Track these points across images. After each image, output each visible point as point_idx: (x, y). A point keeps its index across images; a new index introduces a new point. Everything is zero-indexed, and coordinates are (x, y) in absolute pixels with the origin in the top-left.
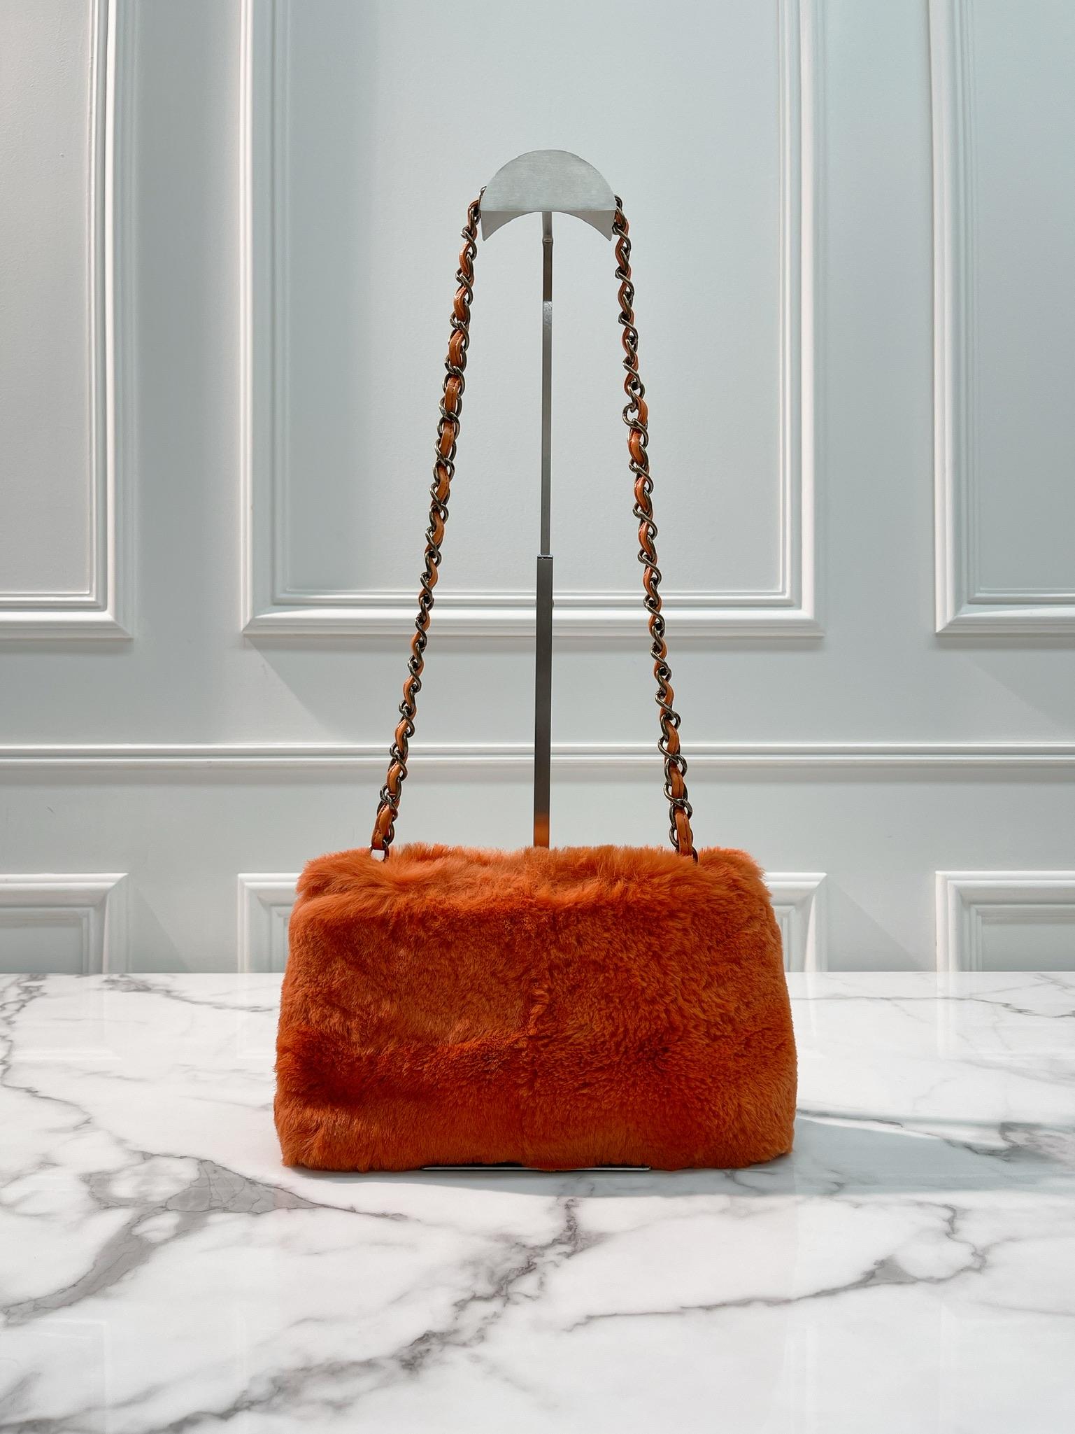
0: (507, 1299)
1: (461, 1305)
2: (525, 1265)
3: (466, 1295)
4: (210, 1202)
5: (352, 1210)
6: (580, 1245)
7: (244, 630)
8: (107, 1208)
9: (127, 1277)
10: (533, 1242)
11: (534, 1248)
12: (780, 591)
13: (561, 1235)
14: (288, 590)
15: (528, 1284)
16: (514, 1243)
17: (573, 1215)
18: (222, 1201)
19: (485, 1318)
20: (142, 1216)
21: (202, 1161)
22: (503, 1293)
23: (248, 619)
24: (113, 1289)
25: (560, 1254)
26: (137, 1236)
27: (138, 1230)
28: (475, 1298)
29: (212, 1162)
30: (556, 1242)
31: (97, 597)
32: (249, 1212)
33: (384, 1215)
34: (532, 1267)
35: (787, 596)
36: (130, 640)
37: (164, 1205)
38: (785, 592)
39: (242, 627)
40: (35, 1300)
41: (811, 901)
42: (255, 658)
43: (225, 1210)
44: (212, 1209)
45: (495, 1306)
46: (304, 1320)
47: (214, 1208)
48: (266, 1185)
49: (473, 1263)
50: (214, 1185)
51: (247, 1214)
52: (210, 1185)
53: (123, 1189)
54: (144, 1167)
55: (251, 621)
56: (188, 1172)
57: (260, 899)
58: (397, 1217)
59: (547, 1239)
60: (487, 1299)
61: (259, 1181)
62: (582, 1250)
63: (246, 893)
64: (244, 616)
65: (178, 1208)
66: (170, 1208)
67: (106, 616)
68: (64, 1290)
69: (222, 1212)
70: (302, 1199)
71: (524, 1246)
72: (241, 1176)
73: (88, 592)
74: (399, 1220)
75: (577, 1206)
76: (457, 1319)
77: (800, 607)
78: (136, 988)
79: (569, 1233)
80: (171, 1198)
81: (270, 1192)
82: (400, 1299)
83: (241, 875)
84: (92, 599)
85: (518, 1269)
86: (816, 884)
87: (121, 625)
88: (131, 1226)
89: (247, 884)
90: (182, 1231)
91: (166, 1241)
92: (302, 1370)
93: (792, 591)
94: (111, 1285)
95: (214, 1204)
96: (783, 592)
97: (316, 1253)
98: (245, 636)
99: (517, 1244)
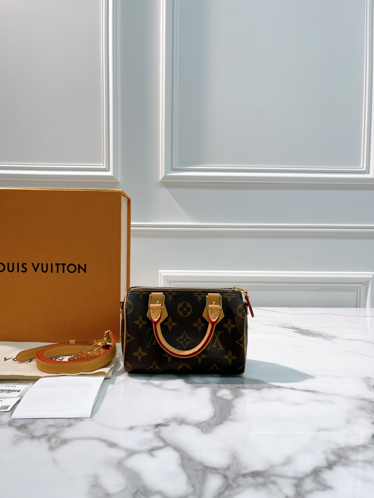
7: (161, 180)
9: (232, 412)
12: (362, 167)
14: (177, 165)
20: (214, 390)
23: (163, 175)
24: (231, 417)
27: (219, 395)
31: (106, 167)
32: (255, 389)
35: (364, 169)
36: (118, 183)
38: (364, 168)
39: (160, 179)
40: (205, 422)
41: (370, 282)
42: (165, 191)
46: (319, 430)
47: (239, 387)
55: (164, 177)
57: (167, 280)
58: (313, 391)
63: (162, 277)
64: (161, 174)
65: (225, 387)
67: (110, 173)
68: (212, 418)
69: (244, 389)
73: (102, 164)
74: (315, 393)
77: (369, 173)
82: (348, 421)
83: (159, 271)
84: (104, 167)
86: (372, 276)
87: (116, 177)
88: (214, 394)
89: (162, 274)
90: (235, 396)
92: (340, 449)
93: (366, 168)
94: (229, 416)
96: (363, 168)
98: (161, 182)
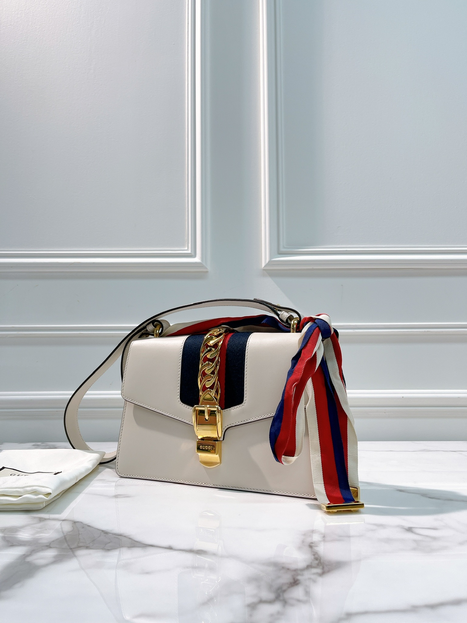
0: (285, 603)
1: (253, 607)
2: (292, 581)
3: (255, 600)
4: (78, 543)
5: (170, 548)
6: (326, 569)
8: (12, 545)
9: (17, 586)
10: (293, 567)
11: (295, 570)
13: (311, 563)
15: (298, 592)
16: (281, 567)
17: (315, 551)
18: (86, 543)
19: (272, 615)
20: (33, 550)
21: (75, 522)
22: (281, 598)
25: (314, 574)
26: (28, 562)
27: (29, 559)
28: (261, 602)
29: (81, 522)
30: (309, 567)
32: (103, 549)
33: (191, 551)
34: (297, 582)
37: (48, 545)
43: (87, 548)
44: (79, 547)
45: (276, 607)
47: (81, 547)
48: (115, 534)
49: (254, 580)
50: (82, 534)
51: (101, 550)
52: (79, 534)
53: (24, 535)
54: (39, 525)
56: (67, 527)
59: (301, 564)
60: (270, 602)
61: (110, 532)
62: (329, 571)
65: (58, 546)
66: (51, 546)
69: (85, 549)
70: (137, 542)
71: (288, 569)
72: (99, 530)
75: (316, 546)
76: (251, 615)
78: (49, 447)
79: (317, 562)
80: (53, 541)
81: (117, 538)
85: (287, 584)
88: (25, 556)
90: (58, 560)
91: (46, 565)
95: (81, 544)
97: (147, 573)
99: (283, 568)
